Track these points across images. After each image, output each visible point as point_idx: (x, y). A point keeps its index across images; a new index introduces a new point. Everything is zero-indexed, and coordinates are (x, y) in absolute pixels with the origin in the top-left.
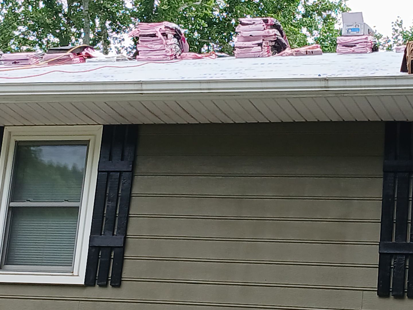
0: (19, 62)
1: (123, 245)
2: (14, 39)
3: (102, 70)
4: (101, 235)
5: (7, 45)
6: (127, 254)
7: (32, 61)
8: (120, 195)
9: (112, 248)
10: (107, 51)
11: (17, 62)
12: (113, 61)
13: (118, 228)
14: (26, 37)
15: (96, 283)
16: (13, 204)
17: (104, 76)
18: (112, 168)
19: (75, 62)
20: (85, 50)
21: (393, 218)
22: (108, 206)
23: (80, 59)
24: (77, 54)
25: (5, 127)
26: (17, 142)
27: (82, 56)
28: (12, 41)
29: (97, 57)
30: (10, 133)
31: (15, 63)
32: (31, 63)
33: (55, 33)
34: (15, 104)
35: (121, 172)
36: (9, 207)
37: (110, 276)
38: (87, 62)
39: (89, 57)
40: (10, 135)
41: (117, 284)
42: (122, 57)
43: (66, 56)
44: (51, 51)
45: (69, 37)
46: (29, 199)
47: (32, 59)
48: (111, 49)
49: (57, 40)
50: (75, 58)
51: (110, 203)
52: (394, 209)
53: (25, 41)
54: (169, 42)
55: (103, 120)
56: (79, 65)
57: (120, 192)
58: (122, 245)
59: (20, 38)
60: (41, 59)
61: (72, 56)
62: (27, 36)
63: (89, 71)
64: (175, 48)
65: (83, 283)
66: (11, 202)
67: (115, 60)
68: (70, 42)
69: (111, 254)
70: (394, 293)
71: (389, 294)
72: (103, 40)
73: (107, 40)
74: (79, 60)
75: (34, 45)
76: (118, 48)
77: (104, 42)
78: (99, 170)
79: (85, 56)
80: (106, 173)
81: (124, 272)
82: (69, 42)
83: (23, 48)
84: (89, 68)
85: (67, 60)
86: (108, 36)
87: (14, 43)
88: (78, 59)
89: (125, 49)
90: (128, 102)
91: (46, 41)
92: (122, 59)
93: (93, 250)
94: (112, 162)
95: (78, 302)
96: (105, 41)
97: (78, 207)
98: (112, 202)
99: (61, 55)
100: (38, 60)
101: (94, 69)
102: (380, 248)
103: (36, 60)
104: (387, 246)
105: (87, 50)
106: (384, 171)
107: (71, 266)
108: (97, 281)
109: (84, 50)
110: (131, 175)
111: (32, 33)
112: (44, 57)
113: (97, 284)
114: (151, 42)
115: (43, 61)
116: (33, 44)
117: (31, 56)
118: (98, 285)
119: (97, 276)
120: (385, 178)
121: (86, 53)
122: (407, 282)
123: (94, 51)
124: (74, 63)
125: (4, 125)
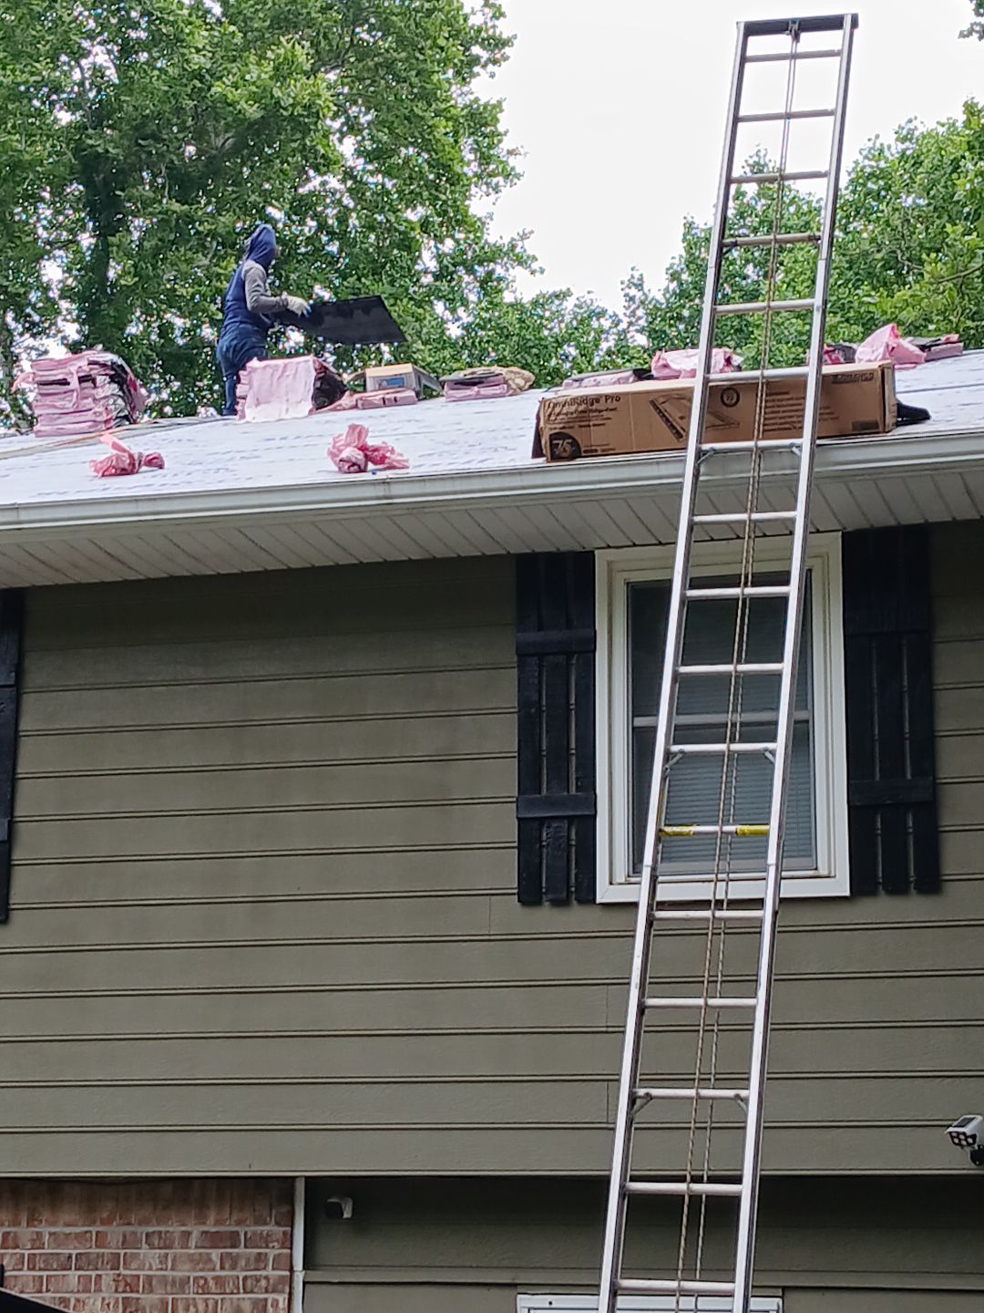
21: (540, 747)
52: (541, 729)
54: (100, 393)
64: (114, 403)
70: (550, 896)
71: (541, 898)
102: (517, 807)
104: (531, 804)
106: (519, 655)
110: (14, 693)
114: (63, 396)
120: (521, 666)
122: (573, 872)
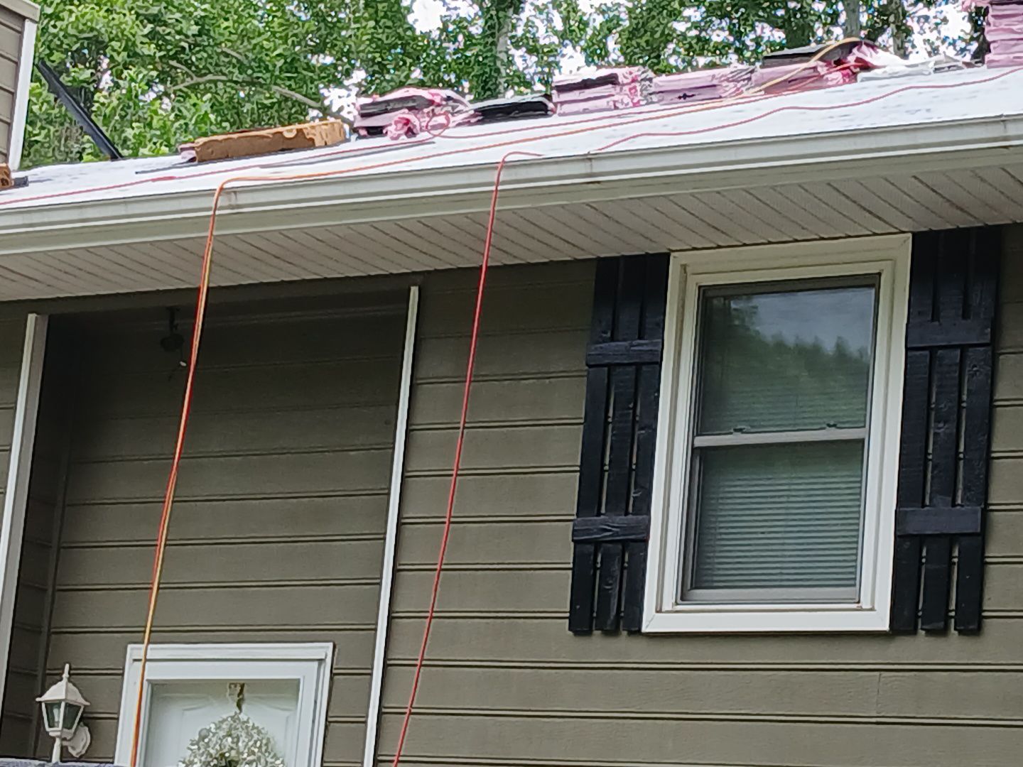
0: (693, 95)
1: (981, 529)
2: (675, 40)
3: (900, 96)
4: (924, 506)
5: (658, 57)
6: (993, 551)
7: (727, 89)
8: (964, 405)
9: (952, 538)
10: (905, 52)
11: (690, 94)
12: (927, 73)
13: (966, 489)
14: (703, 34)
15: (919, 627)
16: (701, 441)
17: (907, 112)
18: (940, 340)
19: (830, 83)
20: (855, 50)
22: (936, 434)
23: (844, 76)
24: (835, 62)
25: (673, 254)
26: (702, 289)
27: (848, 68)
28: (671, 46)
29: (884, 67)
30: (684, 267)
31: (685, 96)
32: (723, 95)
33: (773, 19)
34: (692, 195)
35: (964, 348)
36: (693, 449)
37: (953, 607)
38: (862, 81)
39: (866, 67)
40: (685, 272)
41: (971, 627)
42: (946, 62)
43: (807, 72)
44: (769, 60)
45: (809, 24)
46: (739, 427)
47: (725, 84)
48: (914, 46)
49: (779, 36)
50: (831, 73)
51: (941, 425)
53: (702, 45)
55: (910, 220)
56: (842, 91)
57: (965, 397)
58: (979, 530)
59: (690, 37)
60: (746, 82)
61: (822, 70)
62: (706, 31)
63: (868, 102)
65: (886, 627)
66: (698, 435)
67: (932, 71)
68: (811, 38)
69: (951, 552)
72: (893, 26)
73: (905, 25)
74: (841, 76)
75: (723, 52)
76: (933, 43)
77: (895, 31)
78: (909, 346)
79: (855, 67)
80: (927, 353)
81: (986, 597)
82: (809, 37)
83: (697, 62)
84: (869, 94)
85: (812, 81)
86: (905, 14)
87: (675, 52)
88: (837, 75)
89: (950, 44)
90: (972, 171)
91: (752, 40)
92: (949, 67)
93: (907, 545)
94: (940, 324)
95: (877, 673)
96: (898, 28)
97: (862, 441)
98: (945, 423)
99: (797, 68)
100: (739, 85)
101: (879, 96)
103: (736, 86)
105: (858, 50)
107: (854, 585)
108: (920, 621)
109: (850, 52)
110: (990, 353)
111: (716, 21)
112: (754, 77)
113: (922, 629)
115: (752, 87)
116: (722, 49)
117: (722, 76)
118: (923, 632)
119: (920, 607)
121: (858, 60)
123: (877, 53)
124: (829, 87)
125: (669, 250)
